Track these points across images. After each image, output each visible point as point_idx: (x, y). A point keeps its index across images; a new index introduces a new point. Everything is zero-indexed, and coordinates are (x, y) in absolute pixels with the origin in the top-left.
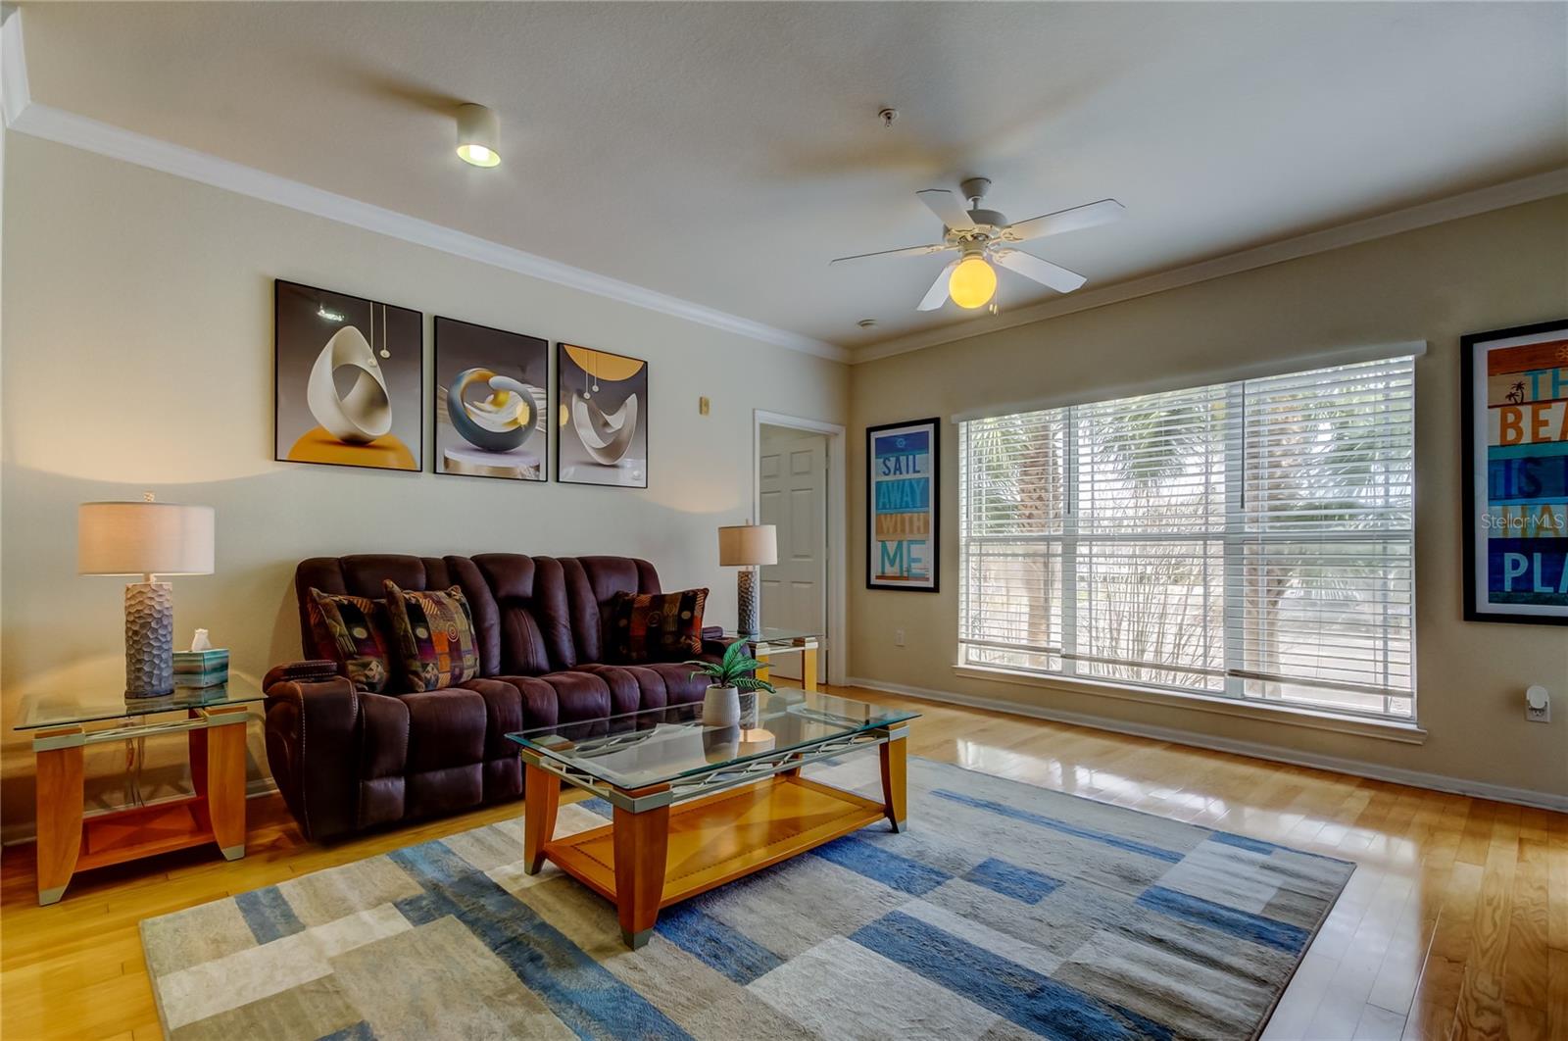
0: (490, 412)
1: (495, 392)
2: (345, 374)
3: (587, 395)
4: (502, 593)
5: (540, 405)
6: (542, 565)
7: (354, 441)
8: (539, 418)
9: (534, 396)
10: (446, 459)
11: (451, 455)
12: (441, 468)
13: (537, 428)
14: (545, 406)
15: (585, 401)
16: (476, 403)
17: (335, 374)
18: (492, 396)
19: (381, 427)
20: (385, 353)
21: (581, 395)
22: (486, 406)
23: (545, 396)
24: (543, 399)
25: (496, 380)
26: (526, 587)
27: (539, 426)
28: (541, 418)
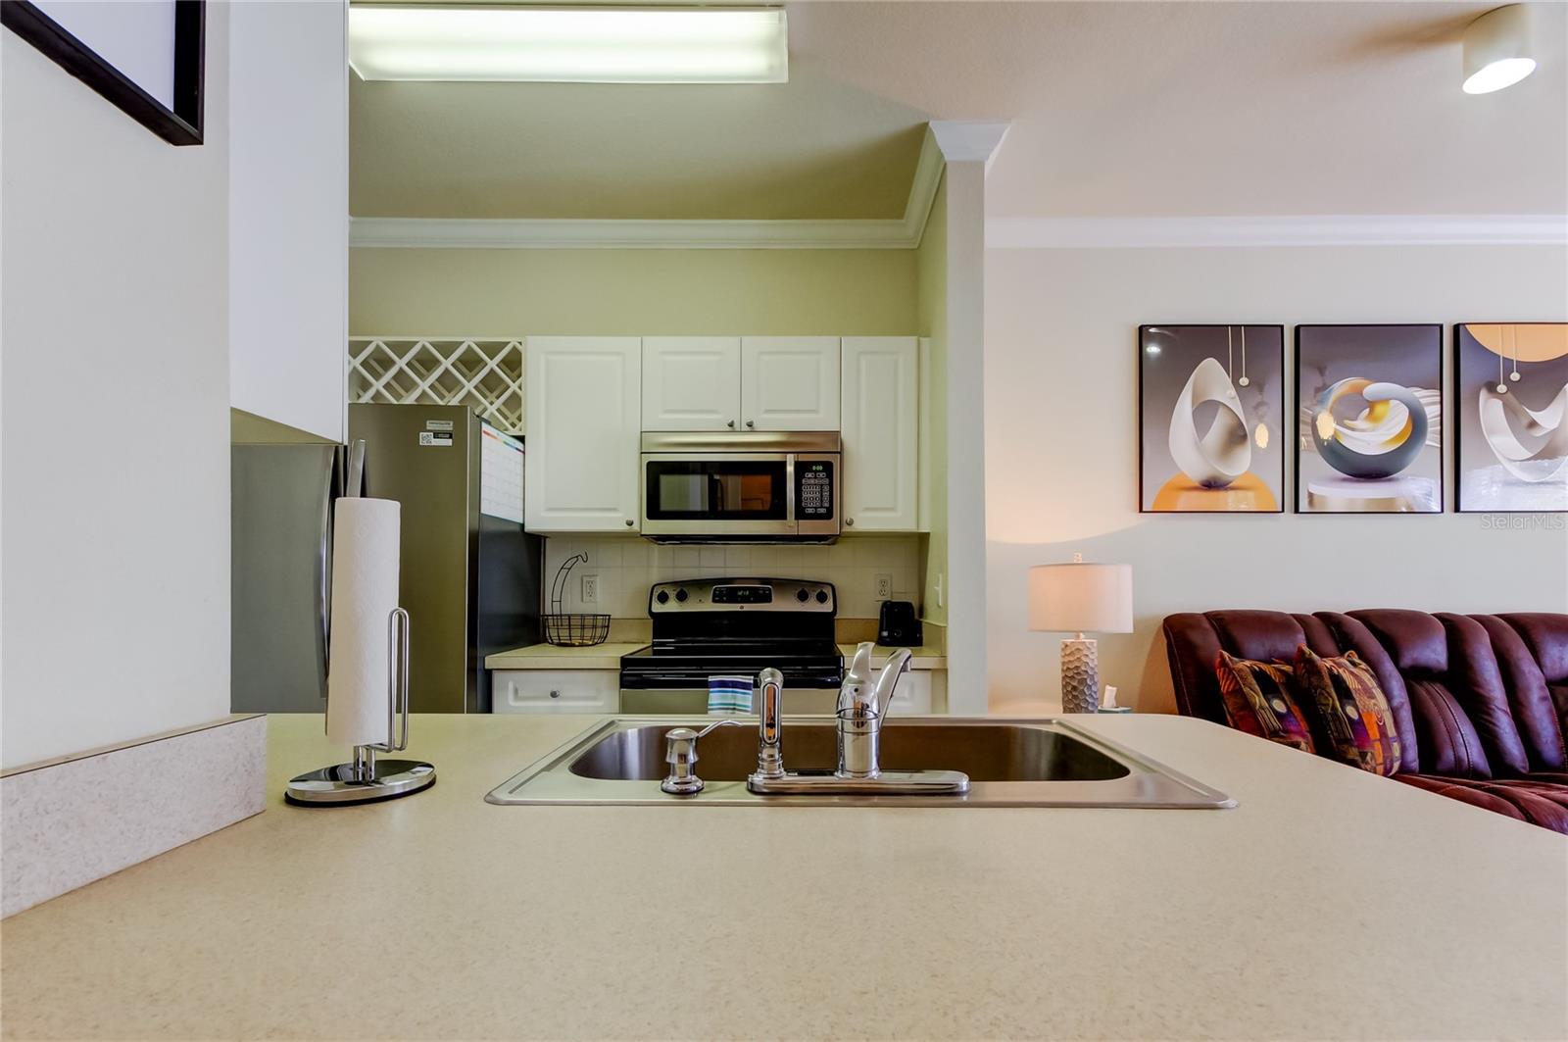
0: (1363, 430)
1: (1371, 405)
2: (1205, 410)
3: (1502, 388)
4: (1407, 661)
5: (1431, 412)
6: (1454, 628)
7: (1211, 485)
8: (1429, 429)
9: (1423, 401)
10: (1311, 495)
11: (1314, 489)
12: (1304, 505)
13: (1427, 442)
14: (1439, 413)
15: (1500, 396)
16: (1347, 422)
17: (1194, 413)
18: (1368, 410)
19: (1239, 466)
20: (1244, 381)
21: (1491, 388)
22: (1359, 423)
23: (1439, 398)
24: (1434, 403)
25: (1373, 389)
26: (1435, 653)
27: (1431, 439)
28: (1432, 429)
